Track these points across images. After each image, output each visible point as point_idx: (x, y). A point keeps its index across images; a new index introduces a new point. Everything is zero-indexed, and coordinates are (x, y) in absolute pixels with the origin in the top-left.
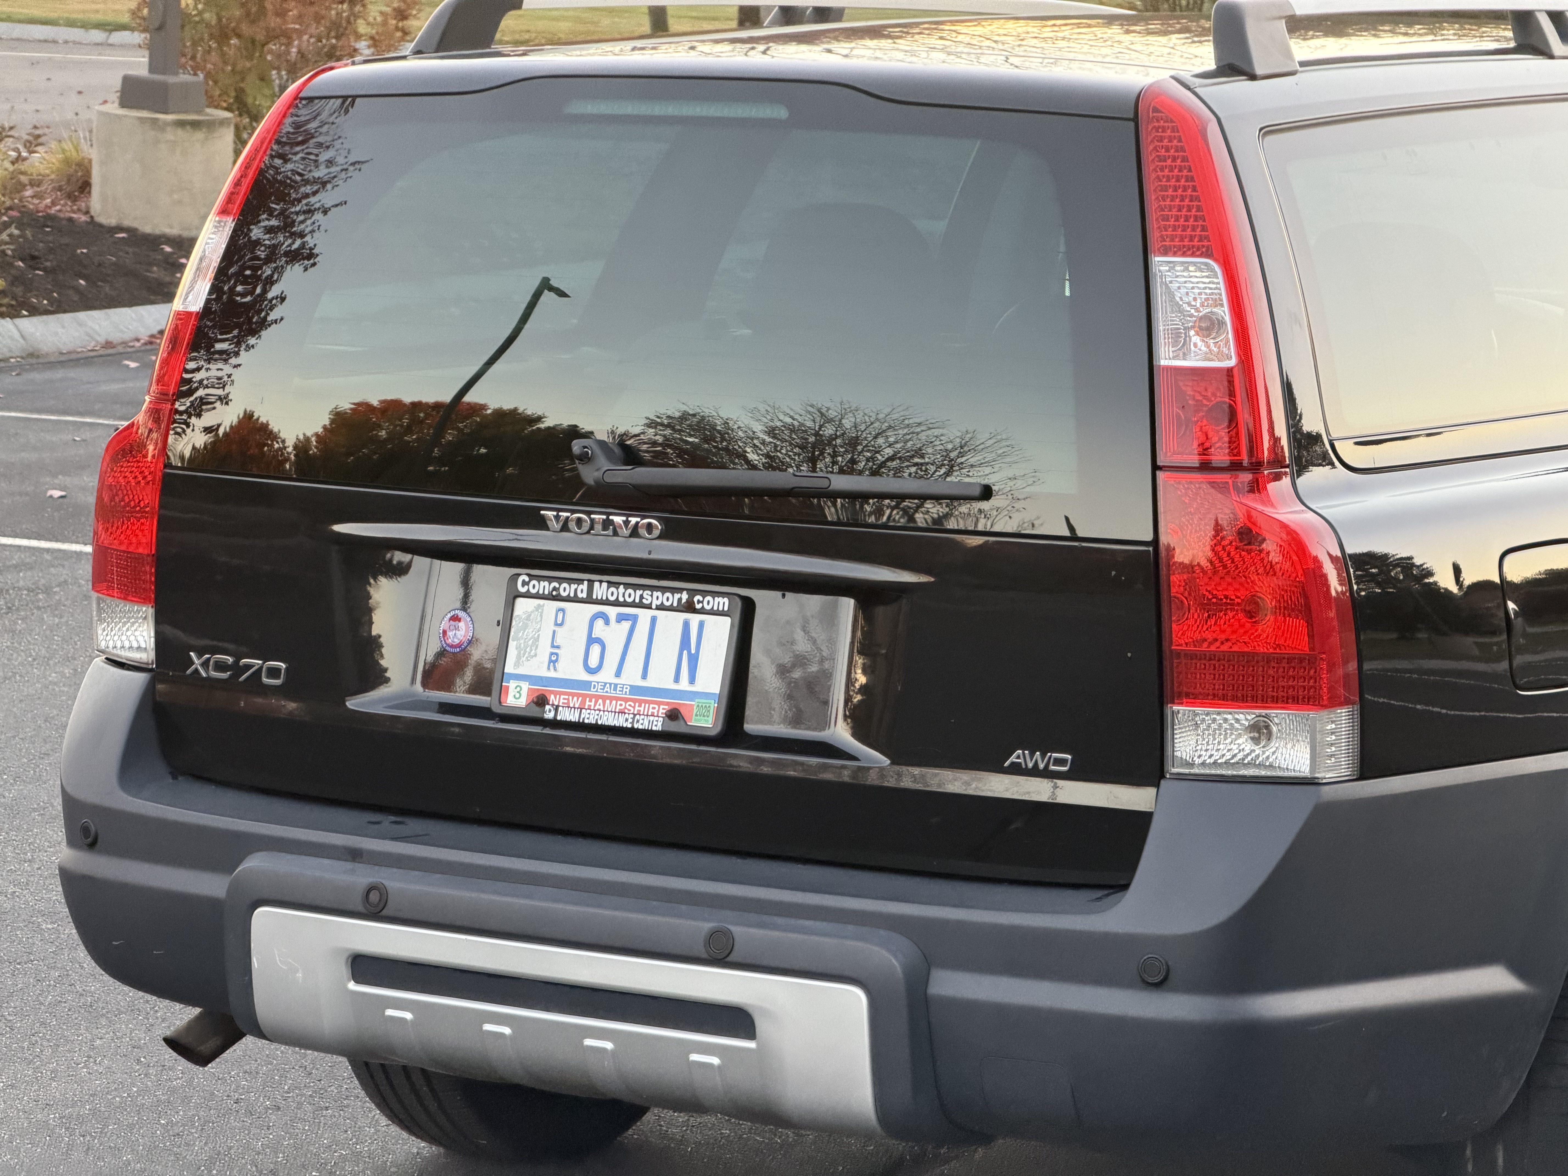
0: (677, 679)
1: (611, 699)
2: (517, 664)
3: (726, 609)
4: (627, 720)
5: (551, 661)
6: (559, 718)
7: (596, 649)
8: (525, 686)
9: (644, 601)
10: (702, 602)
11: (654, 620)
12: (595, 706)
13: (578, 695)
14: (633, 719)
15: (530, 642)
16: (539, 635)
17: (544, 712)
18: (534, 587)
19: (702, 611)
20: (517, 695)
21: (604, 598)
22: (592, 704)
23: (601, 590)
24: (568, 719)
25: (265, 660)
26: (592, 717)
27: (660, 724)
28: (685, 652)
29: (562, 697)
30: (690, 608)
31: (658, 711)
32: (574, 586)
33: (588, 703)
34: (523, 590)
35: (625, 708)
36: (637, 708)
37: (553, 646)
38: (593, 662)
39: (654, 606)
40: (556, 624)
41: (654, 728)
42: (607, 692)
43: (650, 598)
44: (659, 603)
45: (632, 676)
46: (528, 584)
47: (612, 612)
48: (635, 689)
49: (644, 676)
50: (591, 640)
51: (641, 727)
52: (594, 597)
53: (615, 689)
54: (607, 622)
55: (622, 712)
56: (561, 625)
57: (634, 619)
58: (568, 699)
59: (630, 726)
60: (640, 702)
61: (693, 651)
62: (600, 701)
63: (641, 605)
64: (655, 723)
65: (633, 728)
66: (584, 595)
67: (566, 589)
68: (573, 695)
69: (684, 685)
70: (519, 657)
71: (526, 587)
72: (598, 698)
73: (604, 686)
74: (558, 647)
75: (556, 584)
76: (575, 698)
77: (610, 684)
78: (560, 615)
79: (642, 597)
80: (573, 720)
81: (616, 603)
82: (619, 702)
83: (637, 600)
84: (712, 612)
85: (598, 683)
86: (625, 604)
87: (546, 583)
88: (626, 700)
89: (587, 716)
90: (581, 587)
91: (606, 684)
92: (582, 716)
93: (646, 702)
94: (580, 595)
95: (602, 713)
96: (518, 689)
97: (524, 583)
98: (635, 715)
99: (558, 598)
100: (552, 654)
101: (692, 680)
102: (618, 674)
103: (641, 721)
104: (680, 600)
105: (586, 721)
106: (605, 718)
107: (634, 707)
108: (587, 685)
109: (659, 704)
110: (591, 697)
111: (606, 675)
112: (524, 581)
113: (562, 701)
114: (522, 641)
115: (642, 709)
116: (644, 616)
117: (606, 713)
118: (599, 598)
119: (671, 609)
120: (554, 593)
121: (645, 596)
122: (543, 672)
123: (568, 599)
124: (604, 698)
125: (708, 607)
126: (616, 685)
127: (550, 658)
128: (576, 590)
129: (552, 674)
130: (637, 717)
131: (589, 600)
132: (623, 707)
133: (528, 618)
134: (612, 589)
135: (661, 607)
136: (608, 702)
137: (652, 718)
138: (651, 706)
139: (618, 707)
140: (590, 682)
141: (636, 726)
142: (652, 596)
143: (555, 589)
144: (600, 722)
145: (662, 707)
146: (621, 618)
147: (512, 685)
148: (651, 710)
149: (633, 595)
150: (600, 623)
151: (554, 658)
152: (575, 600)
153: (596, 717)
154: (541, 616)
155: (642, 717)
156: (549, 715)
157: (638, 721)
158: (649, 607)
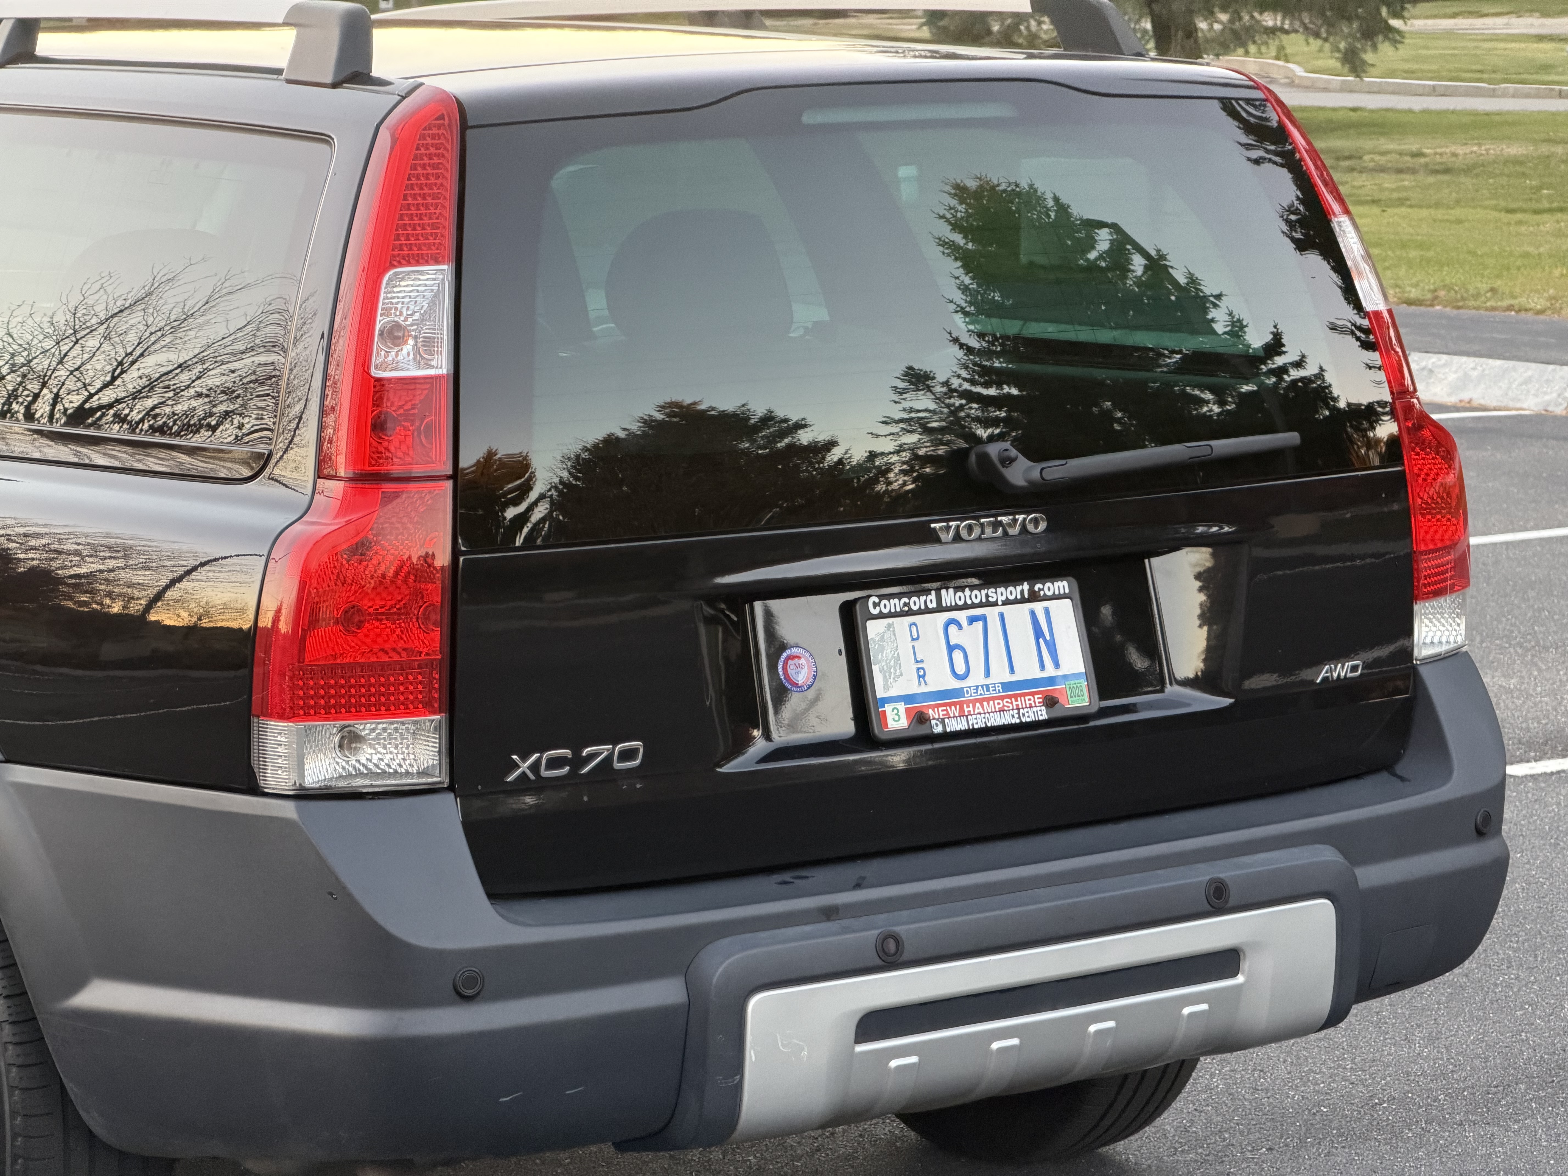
0: (1042, 667)
1: (988, 700)
2: (886, 688)
3: (1067, 591)
4: (1013, 716)
5: (920, 677)
6: (948, 730)
7: (958, 656)
8: (901, 707)
9: (990, 599)
10: (1043, 589)
11: (1002, 616)
12: (974, 711)
13: (955, 704)
14: (1019, 713)
15: (892, 662)
16: (898, 654)
17: (932, 727)
18: (885, 606)
19: (1046, 598)
20: (897, 718)
21: (953, 604)
22: (971, 709)
23: (949, 597)
24: (958, 729)
25: (615, 744)
26: (979, 721)
27: (1044, 713)
28: (1041, 640)
29: (940, 709)
30: (1034, 597)
31: (1034, 701)
32: (923, 598)
33: (966, 710)
34: (875, 612)
35: (1004, 706)
36: (1015, 703)
37: (917, 662)
38: (960, 669)
39: (1000, 603)
40: (913, 639)
41: (1041, 718)
42: (981, 694)
43: (994, 595)
44: (1004, 598)
45: (1000, 674)
46: (879, 604)
47: (962, 616)
48: (1006, 686)
49: (1012, 670)
50: (951, 648)
51: (1028, 720)
52: (944, 605)
53: (988, 690)
54: (960, 627)
55: (1002, 710)
56: (918, 638)
57: (983, 618)
58: (946, 710)
59: (1018, 721)
60: (1016, 696)
61: (1048, 638)
62: (978, 705)
63: (989, 604)
64: (1040, 713)
65: (1021, 722)
66: (934, 605)
67: (917, 603)
68: (950, 705)
69: (1050, 671)
70: (885, 679)
71: (878, 608)
72: (974, 702)
73: (977, 689)
74: (922, 661)
75: (905, 600)
76: (953, 708)
77: (982, 686)
78: (914, 629)
79: (987, 596)
80: (963, 728)
81: (965, 607)
82: (996, 702)
83: (984, 600)
84: (1054, 597)
85: (970, 687)
86: (974, 606)
87: (896, 600)
88: (1002, 698)
89: (975, 721)
90: (929, 597)
91: (977, 687)
92: (971, 723)
93: (1021, 695)
94: (930, 606)
95: (987, 715)
96: (895, 711)
97: (875, 605)
98: (1018, 709)
99: (910, 613)
100: (918, 669)
101: (1057, 665)
102: (987, 674)
103: (1027, 714)
104: (1022, 592)
105: (976, 726)
106: (993, 719)
107: (1012, 703)
108: (958, 692)
109: (1033, 694)
110: (968, 703)
111: (977, 678)
112: (874, 602)
113: (941, 713)
114: (884, 664)
115: (1019, 703)
116: (992, 613)
117: (992, 714)
118: (949, 605)
119: (1016, 602)
120: (906, 609)
121: (990, 594)
122: (914, 688)
123: (920, 612)
124: (981, 701)
125: (1049, 594)
126: (987, 686)
127: (918, 673)
128: (925, 602)
129: (924, 689)
130: (1021, 711)
131: (940, 609)
132: (1001, 705)
133: (882, 639)
134: (959, 594)
135: (1007, 602)
136: (985, 703)
137: (1035, 709)
138: (1027, 698)
139: (997, 707)
140: (963, 688)
141: (1024, 720)
142: (996, 593)
143: (905, 604)
144: (989, 725)
145: (1036, 697)
146: (972, 620)
147: (888, 708)
148: (1028, 702)
149: (979, 596)
150: (952, 629)
151: (922, 673)
152: (927, 611)
153: (984, 720)
154: (894, 635)
155: (1026, 710)
156: (939, 729)
157: (1024, 715)
158: (995, 604)
